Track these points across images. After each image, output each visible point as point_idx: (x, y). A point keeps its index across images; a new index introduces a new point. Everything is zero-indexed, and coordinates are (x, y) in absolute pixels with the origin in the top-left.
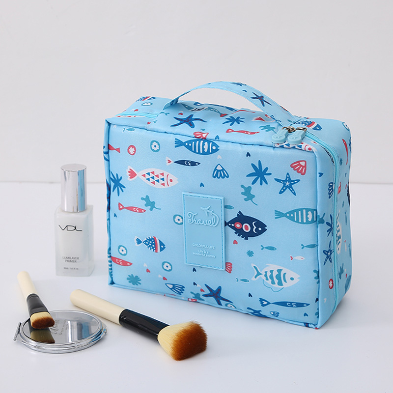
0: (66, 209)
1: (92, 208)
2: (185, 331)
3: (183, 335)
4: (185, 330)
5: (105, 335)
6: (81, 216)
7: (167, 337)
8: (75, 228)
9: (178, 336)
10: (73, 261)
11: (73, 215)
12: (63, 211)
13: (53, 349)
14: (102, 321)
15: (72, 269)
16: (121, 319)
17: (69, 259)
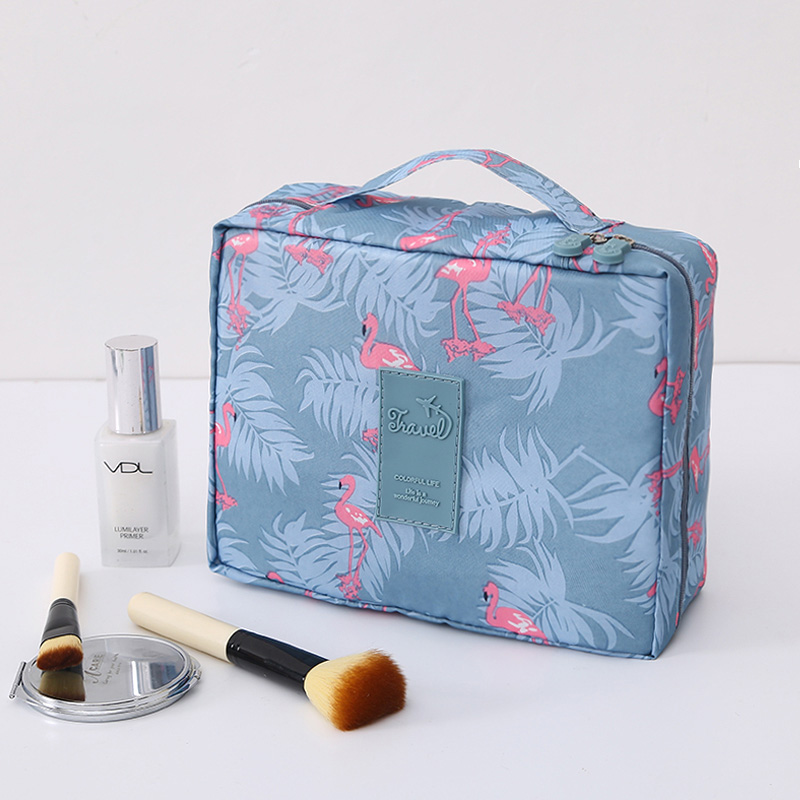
0: (118, 428)
1: (174, 426)
2: (359, 670)
3: (353, 678)
4: (358, 668)
5: (197, 683)
6: (151, 442)
7: (322, 684)
8: (139, 468)
9: (343, 679)
10: (135, 536)
11: (134, 440)
12: (113, 433)
13: (89, 713)
14: (192, 654)
15: (134, 552)
16: (230, 650)
17: (129, 533)
